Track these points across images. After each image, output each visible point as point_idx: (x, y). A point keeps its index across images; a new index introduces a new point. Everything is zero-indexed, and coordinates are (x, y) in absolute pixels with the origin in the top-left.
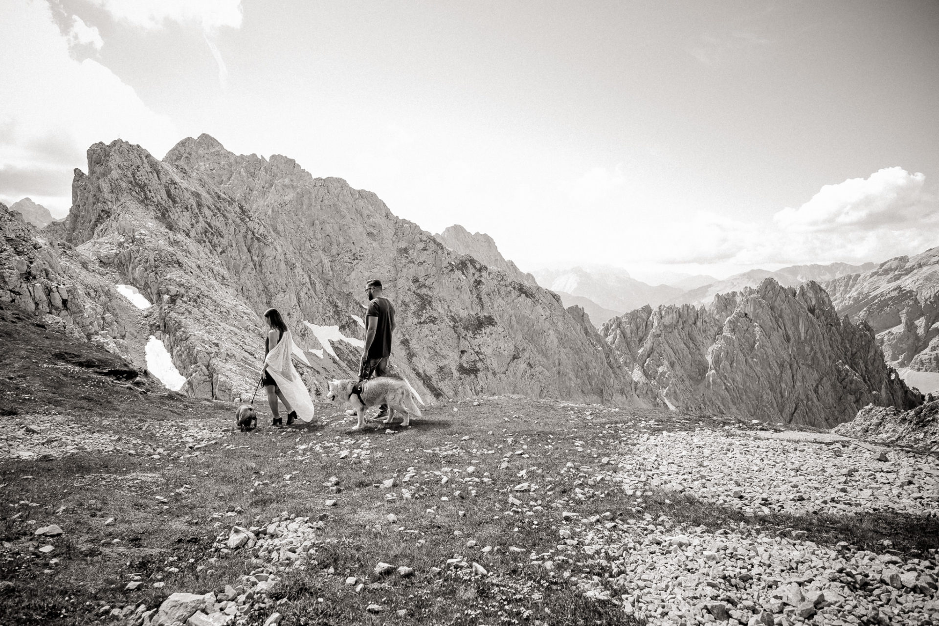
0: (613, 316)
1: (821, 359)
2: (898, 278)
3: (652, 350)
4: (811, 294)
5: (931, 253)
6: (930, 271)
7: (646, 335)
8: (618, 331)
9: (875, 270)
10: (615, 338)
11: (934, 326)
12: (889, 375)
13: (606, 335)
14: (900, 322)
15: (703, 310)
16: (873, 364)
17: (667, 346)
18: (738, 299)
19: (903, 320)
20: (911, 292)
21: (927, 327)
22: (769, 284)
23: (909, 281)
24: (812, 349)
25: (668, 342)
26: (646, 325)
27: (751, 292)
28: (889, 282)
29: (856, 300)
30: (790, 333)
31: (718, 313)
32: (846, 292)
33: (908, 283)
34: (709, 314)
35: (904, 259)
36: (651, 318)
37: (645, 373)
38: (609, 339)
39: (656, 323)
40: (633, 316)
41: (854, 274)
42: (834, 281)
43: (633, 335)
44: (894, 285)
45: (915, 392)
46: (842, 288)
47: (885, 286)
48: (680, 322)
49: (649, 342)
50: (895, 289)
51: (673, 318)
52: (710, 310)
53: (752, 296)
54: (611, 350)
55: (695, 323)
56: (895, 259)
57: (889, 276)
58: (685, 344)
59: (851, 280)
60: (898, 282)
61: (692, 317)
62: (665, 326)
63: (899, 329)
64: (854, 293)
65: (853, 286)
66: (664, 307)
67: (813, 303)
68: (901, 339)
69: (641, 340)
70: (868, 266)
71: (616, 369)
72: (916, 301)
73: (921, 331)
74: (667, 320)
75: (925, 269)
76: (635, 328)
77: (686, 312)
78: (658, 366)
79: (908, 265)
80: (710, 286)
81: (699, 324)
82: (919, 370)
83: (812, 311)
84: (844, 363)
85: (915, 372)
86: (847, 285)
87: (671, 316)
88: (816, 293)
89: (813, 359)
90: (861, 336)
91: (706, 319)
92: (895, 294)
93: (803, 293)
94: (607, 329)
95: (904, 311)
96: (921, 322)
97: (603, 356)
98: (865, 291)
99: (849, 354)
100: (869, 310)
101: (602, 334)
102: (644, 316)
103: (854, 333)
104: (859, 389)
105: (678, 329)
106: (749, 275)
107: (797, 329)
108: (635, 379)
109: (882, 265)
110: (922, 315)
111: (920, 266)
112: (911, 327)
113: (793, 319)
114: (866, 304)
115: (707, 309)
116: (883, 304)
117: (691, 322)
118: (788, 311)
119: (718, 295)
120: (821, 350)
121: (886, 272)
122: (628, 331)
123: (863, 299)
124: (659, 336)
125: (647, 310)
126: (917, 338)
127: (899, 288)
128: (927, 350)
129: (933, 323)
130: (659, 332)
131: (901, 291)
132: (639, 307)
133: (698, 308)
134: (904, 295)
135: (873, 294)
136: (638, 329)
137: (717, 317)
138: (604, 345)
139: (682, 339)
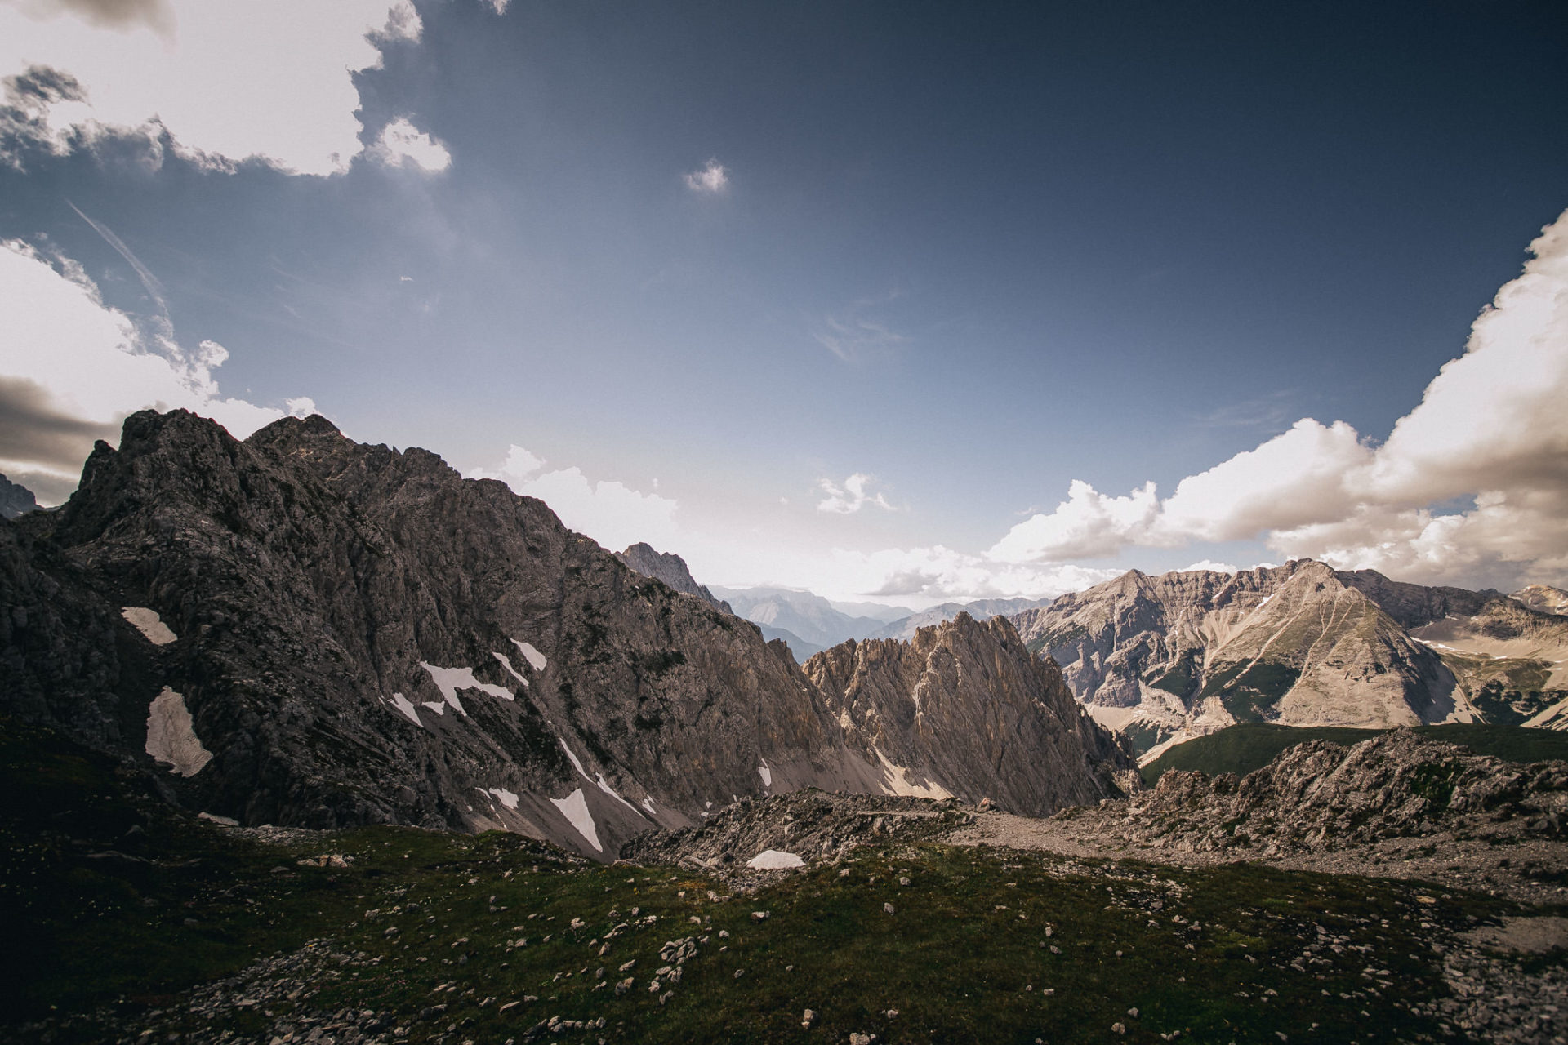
0: (816, 652)
1: (1019, 696)
2: (1070, 614)
3: (859, 690)
4: (1001, 629)
5: (1093, 590)
6: (1095, 608)
7: (852, 672)
8: (824, 669)
9: (1050, 606)
10: (820, 677)
11: (1107, 661)
12: (1080, 712)
13: (811, 674)
14: (1078, 658)
15: (906, 643)
16: (1064, 701)
17: (874, 686)
18: (938, 633)
19: (1081, 655)
20: (1083, 627)
21: (1101, 661)
22: (964, 617)
23: (1080, 617)
24: (1009, 685)
25: (874, 680)
26: (852, 661)
27: (949, 626)
28: (1064, 618)
29: (1039, 634)
30: (988, 668)
31: (920, 648)
32: (1029, 627)
33: (1079, 618)
34: (912, 649)
35: (1072, 596)
36: (856, 653)
37: (853, 718)
38: (814, 678)
39: (861, 659)
40: (838, 650)
41: (1033, 609)
42: (1018, 616)
43: (839, 673)
44: (1068, 620)
45: (1103, 728)
46: (1025, 623)
47: (1061, 622)
48: (885, 658)
49: (856, 681)
50: (1070, 625)
51: (878, 652)
52: (913, 644)
53: (951, 630)
54: (816, 691)
55: (899, 659)
56: (1066, 595)
57: (1063, 612)
58: (891, 682)
59: (1032, 615)
60: (1071, 617)
61: (896, 652)
62: (871, 663)
63: (1079, 664)
64: (1036, 628)
65: (1034, 621)
66: (869, 641)
67: (1005, 638)
68: (1082, 673)
69: (847, 679)
70: (1044, 601)
71: (822, 714)
72: (1088, 635)
73: (1097, 666)
74: (872, 656)
75: (1091, 605)
76: (840, 665)
77: (890, 647)
78: (867, 709)
79: (1077, 602)
80: (908, 619)
81: (903, 660)
82: (1101, 705)
83: (1005, 646)
84: (1040, 700)
85: (1098, 707)
86: (1029, 620)
87: (875, 651)
88: (1006, 628)
89: (1012, 696)
90: (1050, 672)
91: (910, 654)
92: (1070, 629)
93: (995, 628)
94: (811, 666)
95: (1080, 646)
96: (1095, 657)
97: (809, 699)
98: (1045, 626)
99: (1042, 690)
100: (1051, 643)
101: (806, 673)
102: (849, 651)
103: (1044, 669)
104: (1056, 728)
105: (883, 666)
106: (943, 608)
107: (994, 665)
108: (843, 726)
109: (1056, 601)
110: (1095, 650)
111: (1087, 602)
112: (1088, 662)
113: (989, 654)
114: (1048, 639)
115: (910, 644)
116: (1062, 638)
117: (895, 657)
118: (984, 646)
119: (918, 629)
120: (1018, 687)
121: (1060, 607)
122: (833, 668)
123: (1045, 634)
124: (865, 673)
125: (852, 644)
126: (1095, 672)
127: (1072, 623)
128: (1105, 685)
129: (1106, 658)
130: (865, 669)
131: (1075, 626)
132: (843, 641)
133: (901, 642)
134: (1079, 631)
135: (1052, 629)
136: (843, 665)
137: (920, 652)
138: (809, 684)
139: (889, 677)
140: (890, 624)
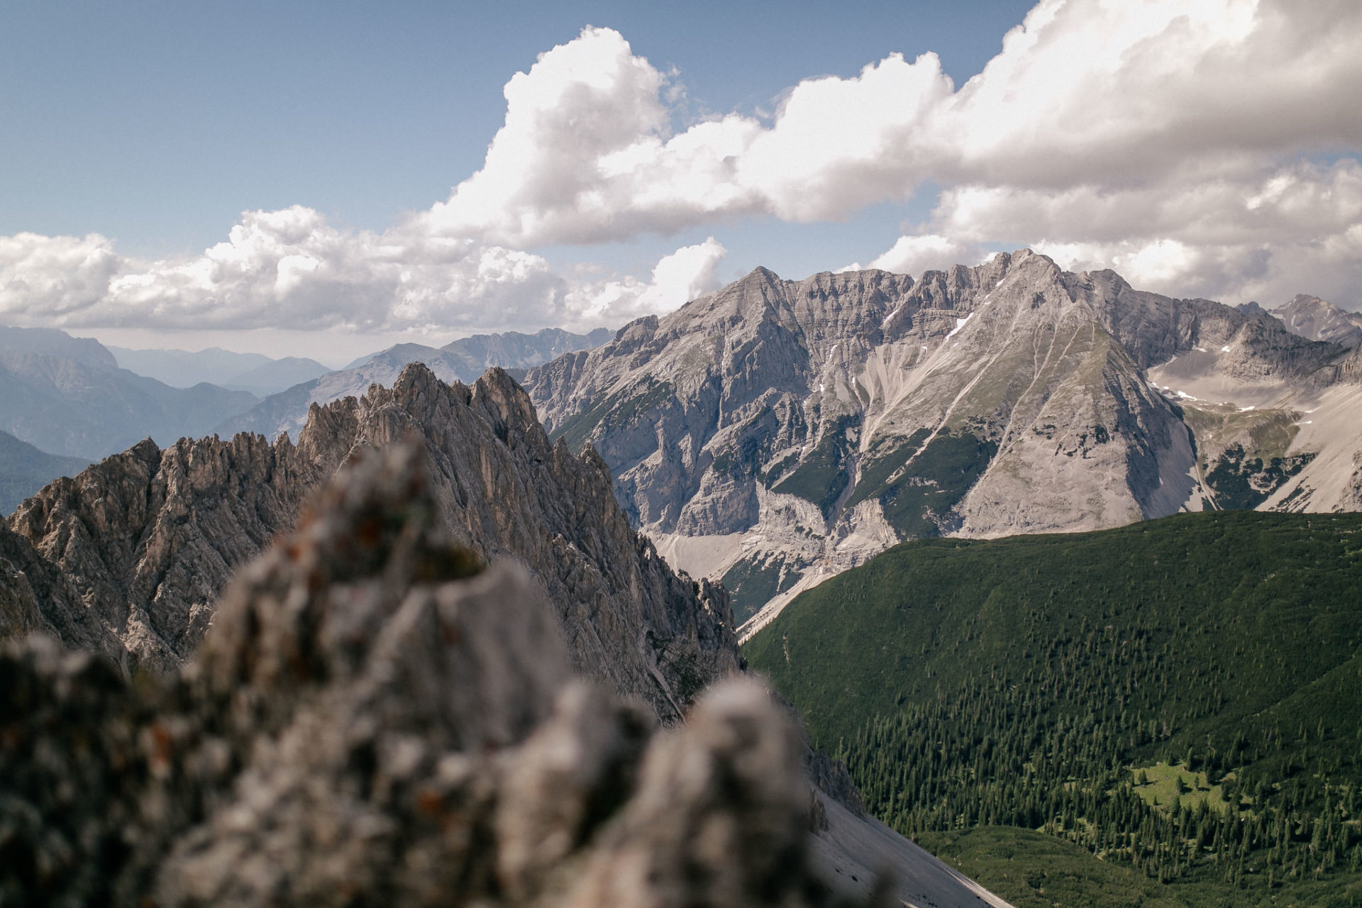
0: (51, 477)
1: (526, 535)
2: (645, 359)
3: (168, 560)
4: (498, 397)
5: (690, 310)
6: (690, 345)
7: (149, 520)
8: (74, 519)
9: (609, 344)
10: (63, 539)
11: (705, 448)
12: (643, 551)
13: (38, 534)
14: (655, 447)
15: (285, 442)
16: (612, 535)
17: (206, 547)
18: (360, 414)
19: (661, 442)
20: (666, 385)
21: (696, 450)
22: (418, 376)
23: (662, 365)
24: (509, 515)
25: (207, 534)
26: (149, 493)
27: (384, 396)
28: (633, 367)
29: (586, 405)
30: (465, 484)
31: (319, 450)
32: (568, 389)
33: (661, 367)
34: (301, 455)
35: (650, 322)
36: (159, 476)
37: (155, 625)
38: (49, 541)
39: (173, 488)
40: (111, 471)
41: (577, 352)
42: (546, 367)
43: (115, 526)
44: (640, 372)
45: (683, 578)
46: (561, 382)
47: (628, 376)
48: (235, 481)
49: (160, 540)
50: (643, 381)
51: (214, 468)
52: (302, 444)
53: (385, 406)
54: (54, 573)
55: (269, 479)
56: (639, 321)
57: (632, 357)
58: (249, 533)
59: (574, 364)
60: (647, 366)
61: (262, 465)
62: (198, 495)
63: (655, 459)
64: (580, 392)
65: (578, 377)
66: (192, 442)
67: (504, 416)
68: (659, 476)
69: (137, 536)
70: (599, 334)
71: (73, 626)
72: (676, 402)
73: (687, 459)
74: (201, 477)
75: (684, 340)
76: (117, 507)
77: (246, 453)
78: (189, 602)
79: (659, 334)
80: (313, 384)
81: (278, 481)
82: (691, 535)
83: (502, 433)
84: (567, 539)
85: (686, 539)
86: (567, 376)
87: (209, 466)
88: (507, 395)
89: (512, 537)
90: (589, 479)
91: (295, 466)
92: (643, 390)
93: (484, 396)
94: (37, 515)
95: (660, 423)
96: (686, 443)
97: (31, 595)
98: (598, 384)
99: (572, 518)
100: (607, 421)
101: (25, 532)
102: (141, 470)
103: (577, 474)
104: (595, 589)
105: (230, 498)
106: (388, 357)
107: (479, 475)
108: (129, 646)
109: (621, 333)
110: (686, 428)
111: (676, 335)
112: (673, 453)
113: (469, 454)
114: (602, 412)
115: (295, 442)
116: (628, 411)
117: (259, 477)
118: (458, 437)
119: (315, 407)
120: (524, 515)
121: (628, 348)
122: (100, 515)
123: (596, 403)
124: (184, 519)
125: (148, 453)
126: (683, 472)
127: (647, 379)
128: (699, 495)
129: (704, 442)
130: (182, 510)
131: (651, 384)
132: (125, 448)
133: (273, 440)
134: (659, 391)
135: (611, 392)
136: (126, 507)
137: (318, 460)
138: (32, 561)
139: (242, 522)
140: (270, 399)
